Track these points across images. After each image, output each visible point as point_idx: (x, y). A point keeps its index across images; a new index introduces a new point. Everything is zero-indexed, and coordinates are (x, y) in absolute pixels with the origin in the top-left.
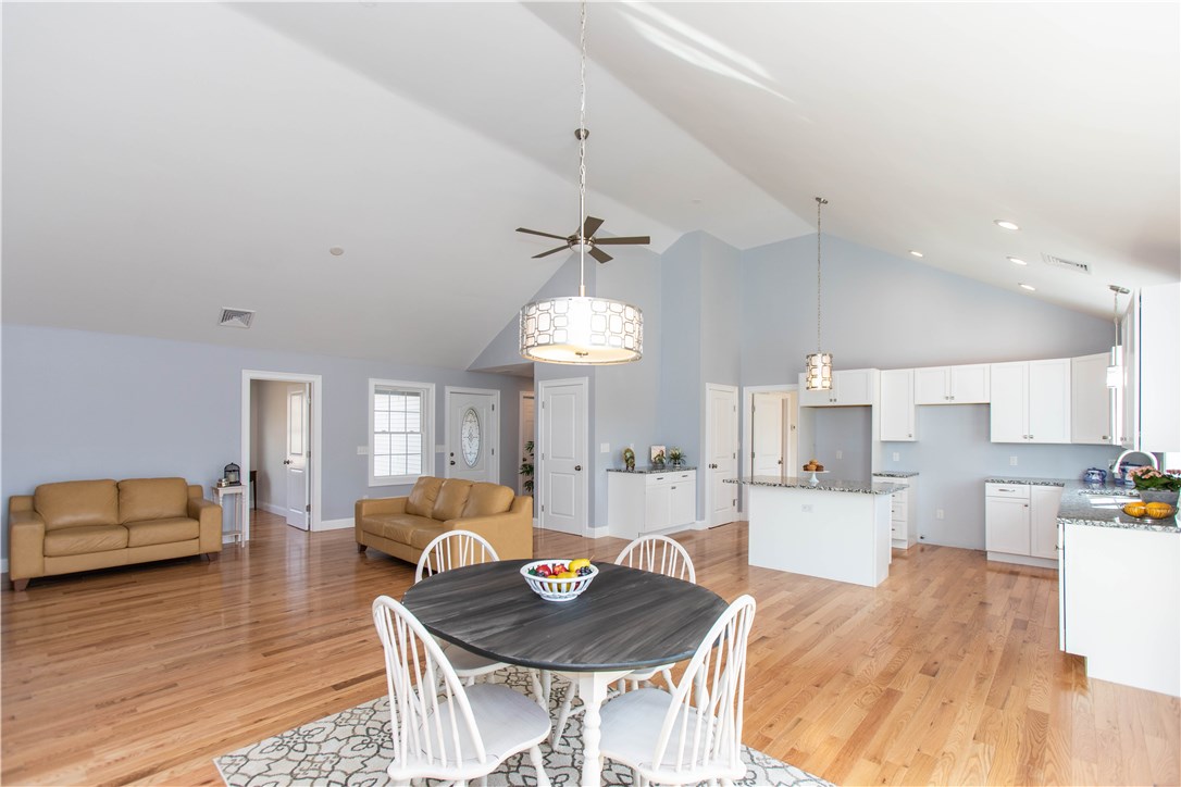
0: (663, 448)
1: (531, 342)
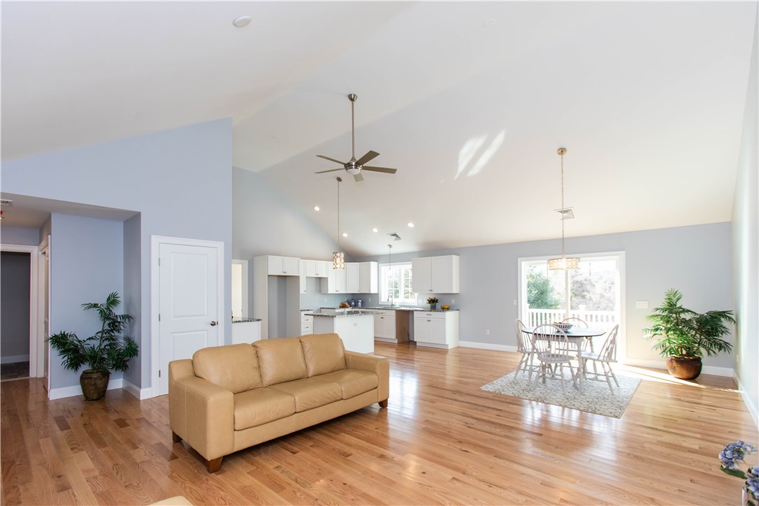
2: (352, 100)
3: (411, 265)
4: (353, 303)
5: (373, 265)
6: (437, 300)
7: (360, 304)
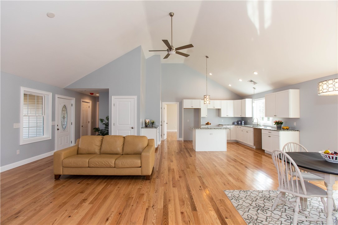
0: (149, 120)
1: (321, 92)
2: (171, 16)
3: (264, 100)
4: (240, 123)
5: (248, 101)
6: (283, 123)
7: (243, 123)
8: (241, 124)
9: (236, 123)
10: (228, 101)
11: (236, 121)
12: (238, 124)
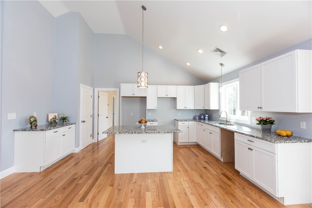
5: (213, 86)
6: (274, 121)
7: (206, 118)
8: (204, 119)
9: (197, 118)
10: (187, 86)
11: (198, 115)
12: (200, 119)
